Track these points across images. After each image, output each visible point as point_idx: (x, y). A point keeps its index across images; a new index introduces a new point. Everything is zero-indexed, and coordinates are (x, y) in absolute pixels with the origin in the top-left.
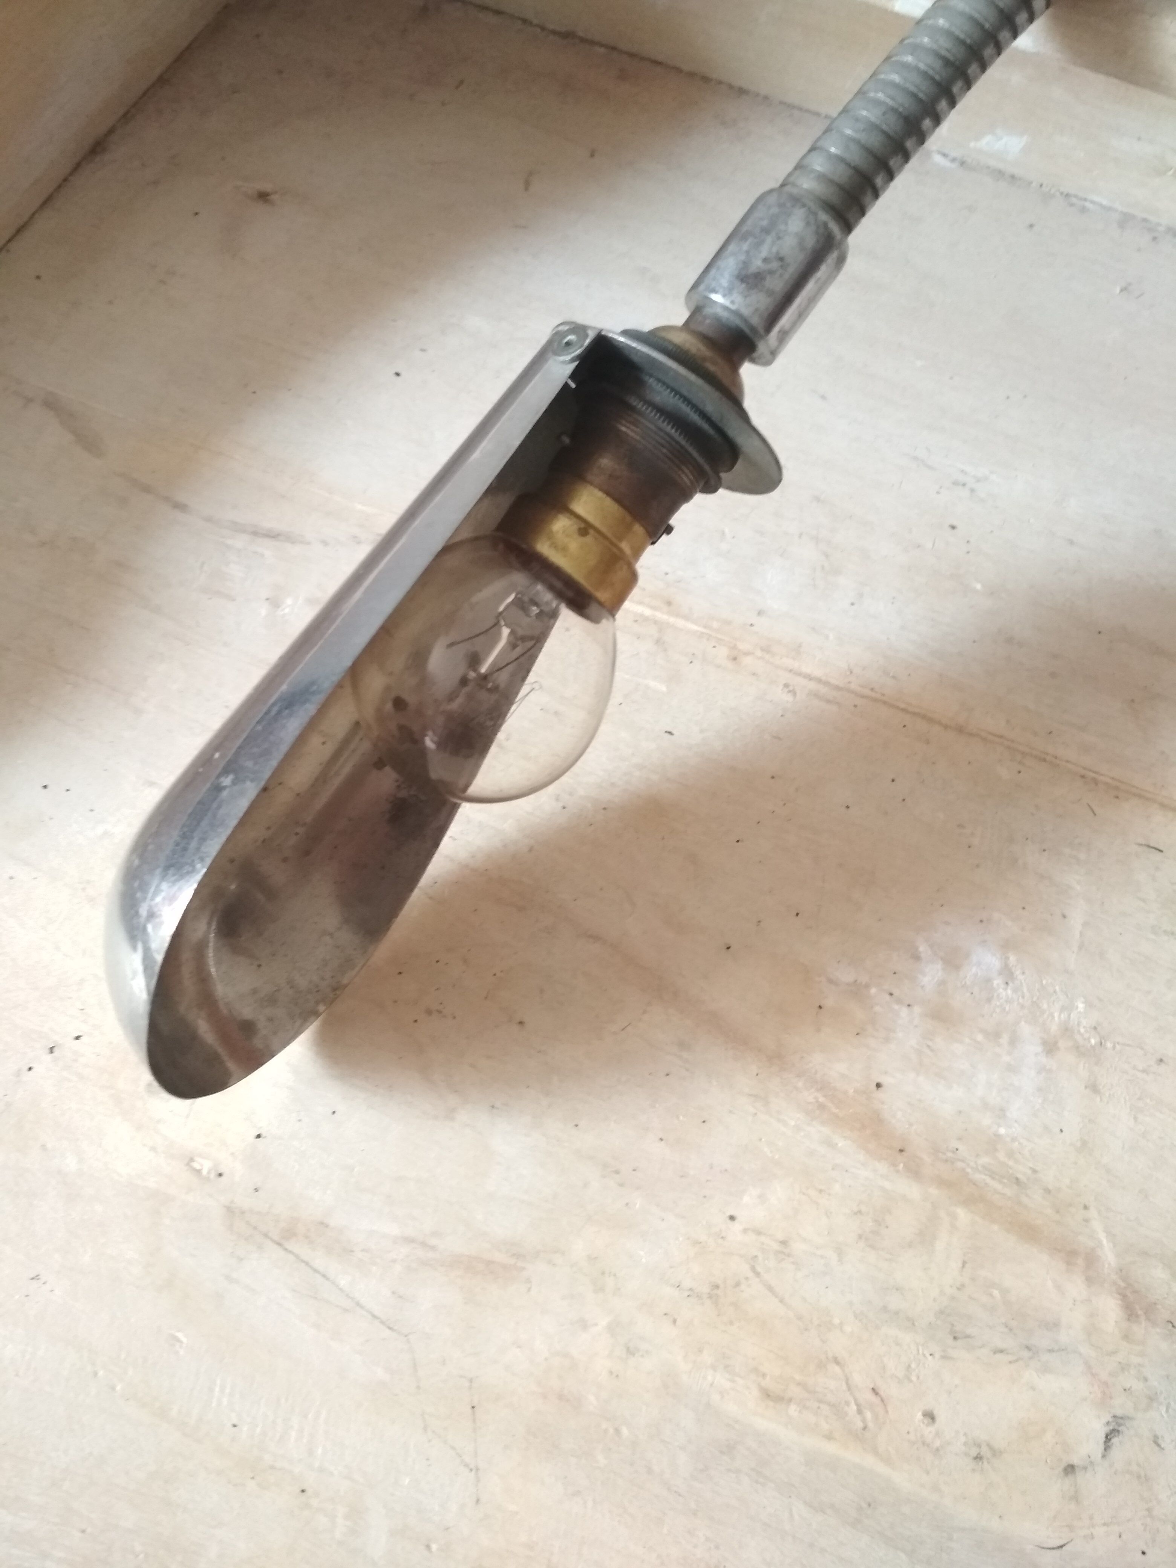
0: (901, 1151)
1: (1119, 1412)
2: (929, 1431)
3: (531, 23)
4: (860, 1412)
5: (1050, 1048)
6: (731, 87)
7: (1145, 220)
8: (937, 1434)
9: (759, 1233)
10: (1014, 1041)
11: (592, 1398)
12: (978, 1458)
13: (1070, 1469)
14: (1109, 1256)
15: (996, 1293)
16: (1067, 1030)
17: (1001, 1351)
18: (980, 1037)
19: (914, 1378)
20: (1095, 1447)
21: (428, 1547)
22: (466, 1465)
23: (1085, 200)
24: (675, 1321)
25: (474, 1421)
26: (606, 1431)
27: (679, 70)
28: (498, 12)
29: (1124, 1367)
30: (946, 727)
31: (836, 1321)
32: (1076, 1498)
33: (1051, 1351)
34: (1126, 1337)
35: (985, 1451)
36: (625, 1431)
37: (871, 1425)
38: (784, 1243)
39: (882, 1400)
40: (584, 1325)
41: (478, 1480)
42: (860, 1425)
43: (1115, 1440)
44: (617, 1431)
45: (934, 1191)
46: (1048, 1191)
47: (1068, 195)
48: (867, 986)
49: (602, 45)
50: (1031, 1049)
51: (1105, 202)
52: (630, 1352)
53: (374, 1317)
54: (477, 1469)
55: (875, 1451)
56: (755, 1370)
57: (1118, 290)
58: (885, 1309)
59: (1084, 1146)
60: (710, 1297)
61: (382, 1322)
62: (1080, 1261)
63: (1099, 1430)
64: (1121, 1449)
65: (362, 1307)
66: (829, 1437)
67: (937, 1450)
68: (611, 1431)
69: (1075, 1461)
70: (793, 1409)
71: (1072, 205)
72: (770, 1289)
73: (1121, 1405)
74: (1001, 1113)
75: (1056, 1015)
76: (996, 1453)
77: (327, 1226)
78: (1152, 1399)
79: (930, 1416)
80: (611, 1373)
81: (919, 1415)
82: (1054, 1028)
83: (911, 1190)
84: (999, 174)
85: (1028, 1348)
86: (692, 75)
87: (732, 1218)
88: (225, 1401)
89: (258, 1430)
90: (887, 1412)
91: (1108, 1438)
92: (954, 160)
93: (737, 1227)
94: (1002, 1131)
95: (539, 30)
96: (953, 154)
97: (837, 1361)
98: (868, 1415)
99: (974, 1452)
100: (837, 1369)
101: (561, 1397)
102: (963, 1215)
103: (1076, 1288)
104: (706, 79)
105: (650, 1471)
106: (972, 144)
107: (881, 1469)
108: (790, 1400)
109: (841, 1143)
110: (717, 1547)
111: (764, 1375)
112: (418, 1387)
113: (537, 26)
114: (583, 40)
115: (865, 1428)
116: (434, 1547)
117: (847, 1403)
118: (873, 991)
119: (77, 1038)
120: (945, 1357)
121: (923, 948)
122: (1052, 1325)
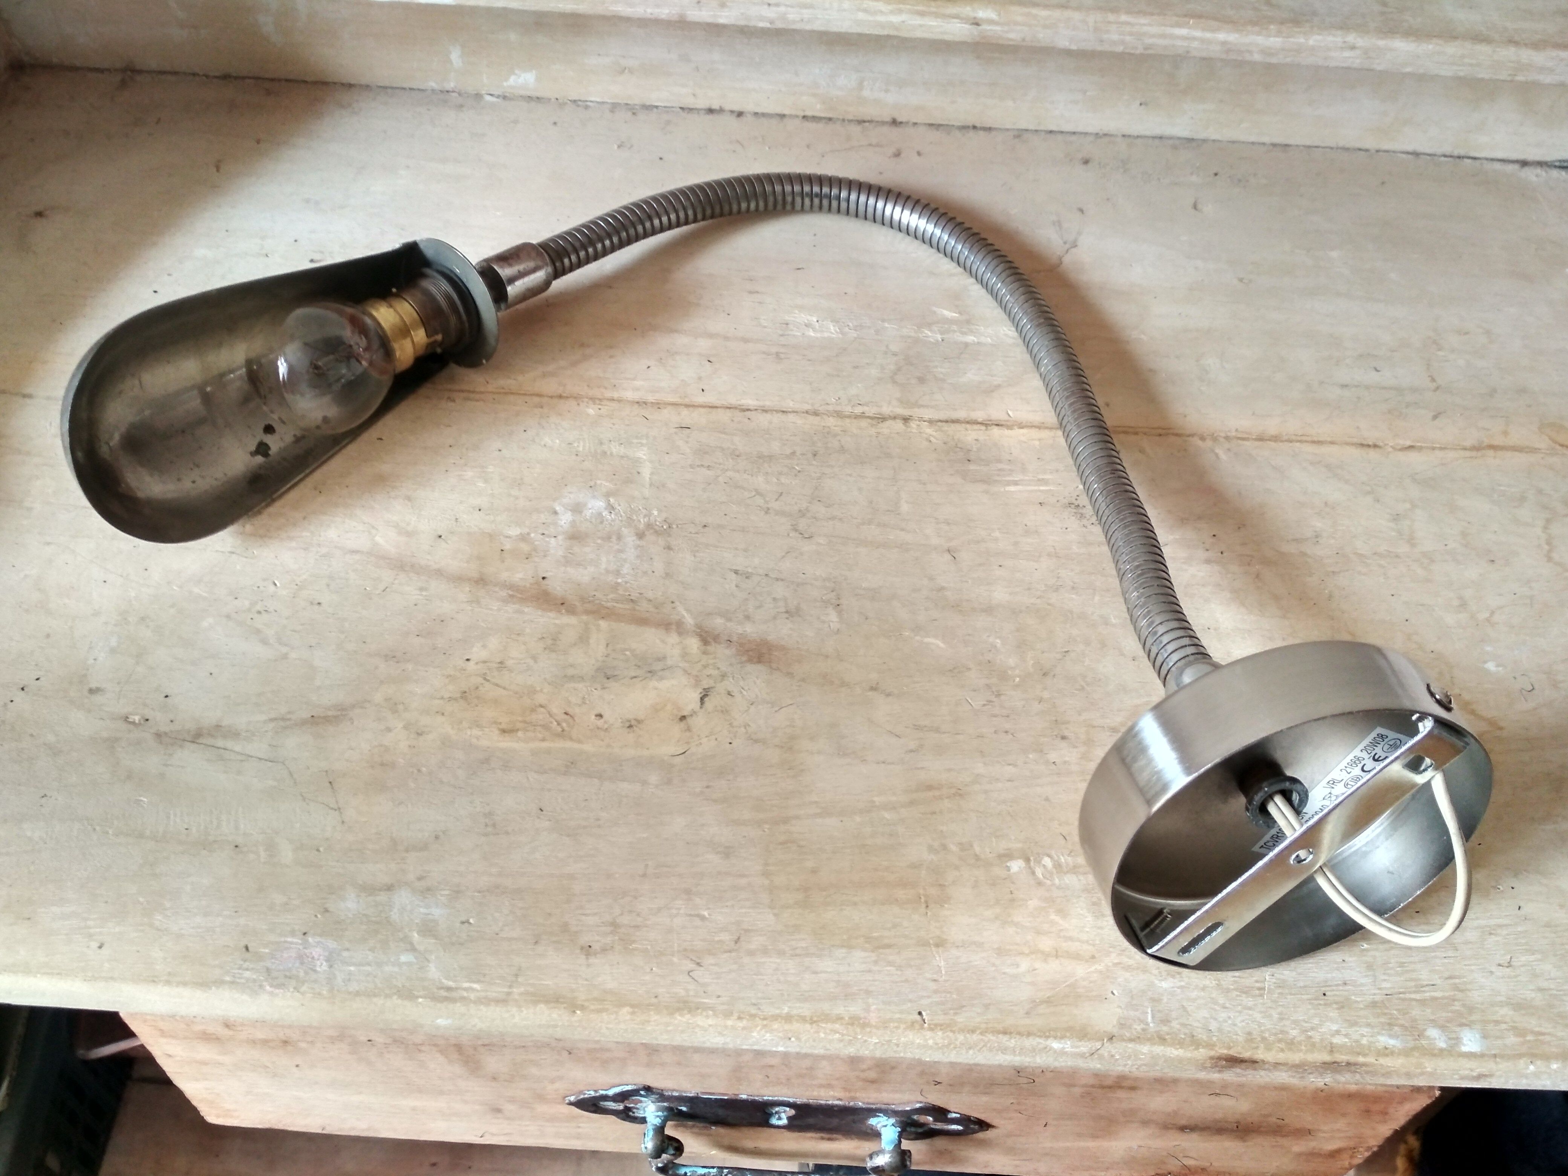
0: (562, 604)
1: (706, 687)
2: (600, 723)
4: (559, 724)
5: (641, 536)
6: (343, 84)
7: (627, 104)
8: (605, 722)
9: (485, 662)
10: (619, 538)
11: (401, 760)
12: (630, 726)
13: (683, 718)
14: (689, 620)
15: (628, 653)
16: (649, 526)
17: (635, 677)
18: (599, 541)
19: (588, 702)
20: (695, 704)
21: (318, 850)
22: (332, 809)
23: (587, 101)
24: (443, 714)
25: (333, 788)
26: (412, 772)
27: (305, 82)
29: (705, 667)
30: (551, 397)
31: (538, 689)
32: (689, 729)
33: (663, 670)
34: (705, 653)
35: (633, 723)
36: (424, 769)
37: (566, 728)
38: (501, 663)
39: (571, 716)
40: (389, 730)
41: (341, 813)
42: (560, 729)
43: (706, 699)
44: (419, 771)
45: (584, 617)
46: (649, 600)
47: (575, 101)
48: (528, 534)
49: (249, 78)
50: (630, 539)
51: (598, 100)
52: (419, 734)
53: (260, 759)
54: (339, 809)
55: (571, 739)
56: (495, 723)
57: (616, 147)
58: (565, 676)
59: (668, 575)
60: (462, 697)
61: (266, 760)
62: (674, 627)
63: (696, 696)
64: (709, 703)
65: (251, 757)
66: (543, 740)
67: (607, 729)
68: (416, 771)
69: (685, 714)
70: (520, 734)
71: (578, 106)
72: (497, 685)
73: (706, 683)
74: (618, 573)
75: (642, 520)
76: (639, 722)
77: (221, 726)
78: (724, 676)
79: (600, 716)
80: (410, 746)
81: (593, 717)
82: (642, 526)
83: (572, 620)
84: (530, 98)
85: (650, 672)
86: (315, 83)
87: (468, 660)
88: (178, 820)
89: (202, 827)
90: (574, 720)
91: (702, 699)
92: (498, 97)
93: (471, 663)
94: (620, 581)
96: (496, 93)
97: (541, 706)
98: (564, 725)
99: (627, 724)
100: (542, 709)
101: (382, 764)
102: (603, 624)
103: (673, 638)
104: (325, 84)
105: (442, 782)
106: (505, 84)
107: (576, 746)
108: (518, 730)
109: (526, 610)
110: (488, 804)
111: (500, 723)
112: (295, 783)
115: (563, 730)
116: (321, 849)
117: (551, 723)
118: (532, 535)
119: (37, 679)
120: (604, 688)
121: (558, 508)
122: (662, 659)
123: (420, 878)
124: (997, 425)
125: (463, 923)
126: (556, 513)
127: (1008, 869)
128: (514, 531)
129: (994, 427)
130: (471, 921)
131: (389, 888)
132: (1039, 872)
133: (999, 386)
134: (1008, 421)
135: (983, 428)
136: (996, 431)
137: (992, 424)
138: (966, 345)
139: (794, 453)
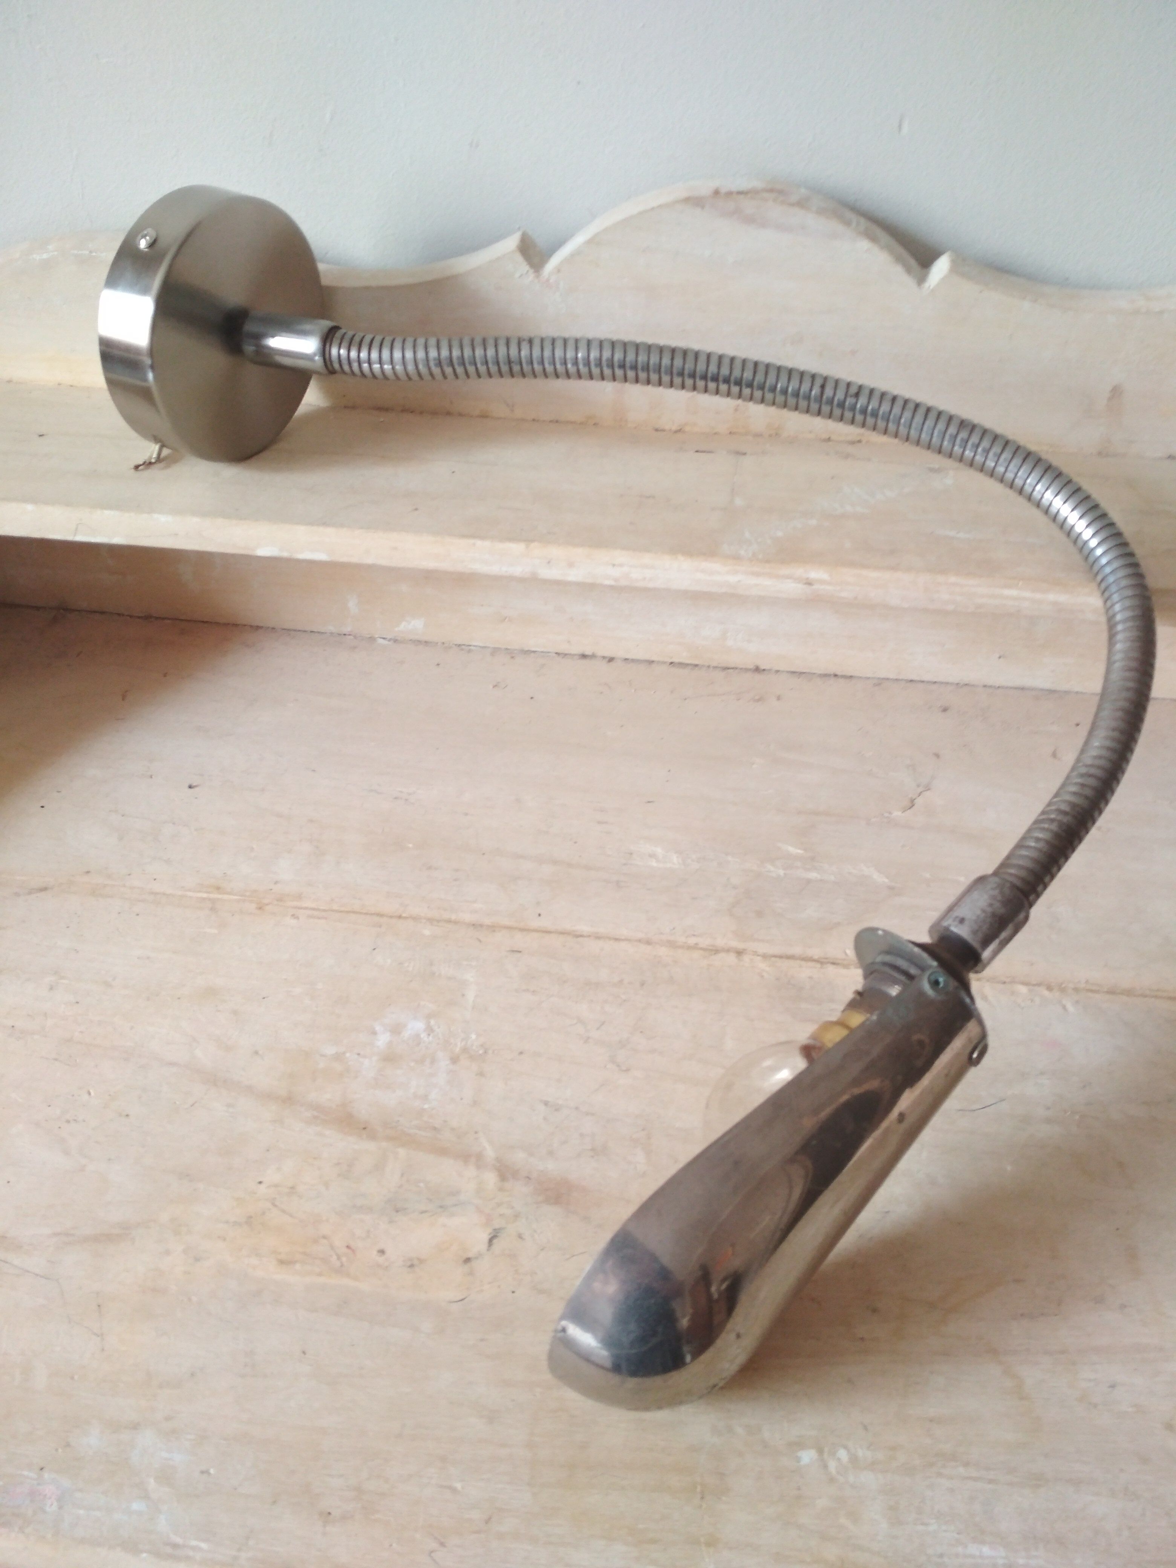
0: (364, 1128)
1: (497, 1227)
2: (381, 1260)
3: (123, 615)
4: (339, 1258)
5: (454, 1060)
6: (251, 626)
7: (507, 649)
8: (387, 1259)
9: (276, 1186)
10: (433, 1061)
11: (173, 1287)
12: (412, 1266)
13: (468, 1260)
14: (490, 1153)
15: (422, 1185)
16: (465, 1050)
17: (425, 1212)
18: (412, 1064)
19: (372, 1236)
20: (482, 1246)
21: (72, 1378)
22: (95, 1334)
23: (470, 645)
24: (224, 1239)
25: (100, 1312)
26: (182, 1301)
27: (217, 624)
28: (102, 613)
29: (499, 1205)
30: (391, 917)
31: (325, 1218)
32: (471, 1273)
33: (456, 1205)
34: (501, 1189)
35: (416, 1262)
36: (194, 1299)
37: (345, 1264)
38: (293, 1188)
39: (353, 1250)
40: (168, 1253)
41: (103, 1340)
42: (339, 1265)
43: (495, 1241)
44: (190, 1299)
45: (384, 1144)
46: (453, 1129)
47: (459, 645)
48: (344, 1053)
49: (169, 619)
50: (444, 1063)
51: (481, 644)
52: (197, 1259)
53: (37, 1275)
54: (102, 1335)
55: (348, 1276)
56: (274, 1252)
57: (491, 687)
58: (354, 1206)
59: (475, 1103)
60: (247, 1222)
61: (41, 1277)
62: (473, 1159)
63: (485, 1237)
64: (497, 1245)
65: (28, 1272)
66: (320, 1274)
67: (387, 1267)
68: (186, 1300)
69: (470, 1255)
70: (298, 1266)
71: (462, 649)
72: (284, 1211)
73: (497, 1223)
74: (425, 1098)
75: (459, 1044)
76: (421, 1261)
77: (6, 1237)
78: (517, 1216)
79: (382, 1252)
80: (185, 1272)
81: (375, 1253)
82: (457, 1050)
83: (371, 1146)
84: (418, 642)
85: (441, 1207)
86: (226, 625)
87: (260, 1183)
90: (355, 1255)
91: (490, 1241)
92: (390, 640)
93: (263, 1186)
94: (426, 1106)
95: (129, 617)
96: (389, 637)
97: (324, 1237)
98: (344, 1259)
99: (409, 1263)
100: (325, 1241)
101: (154, 1290)
102: (402, 1152)
103: (471, 1171)
104: (236, 625)
105: (209, 1314)
106: (397, 629)
107: (352, 1283)
108: (296, 1262)
109: (328, 1133)
110: (251, 1342)
111: (280, 1253)
112: (65, 1303)
113: (128, 616)
114: (157, 618)
115: (342, 1265)
116: (76, 1377)
117: (331, 1256)
118: (348, 1055)
120: (391, 1222)
121: (378, 1028)
122: (456, 1193)
123: (168, 1419)
124: (833, 963)
125: (202, 1473)
126: (374, 1033)
127: (798, 1460)
128: (330, 1050)
129: (829, 965)
130: (212, 1471)
131: (135, 1426)
132: (832, 1465)
133: (839, 924)
134: (844, 960)
135: (818, 965)
136: (831, 969)
137: (828, 963)
138: (809, 881)
139: (621, 981)
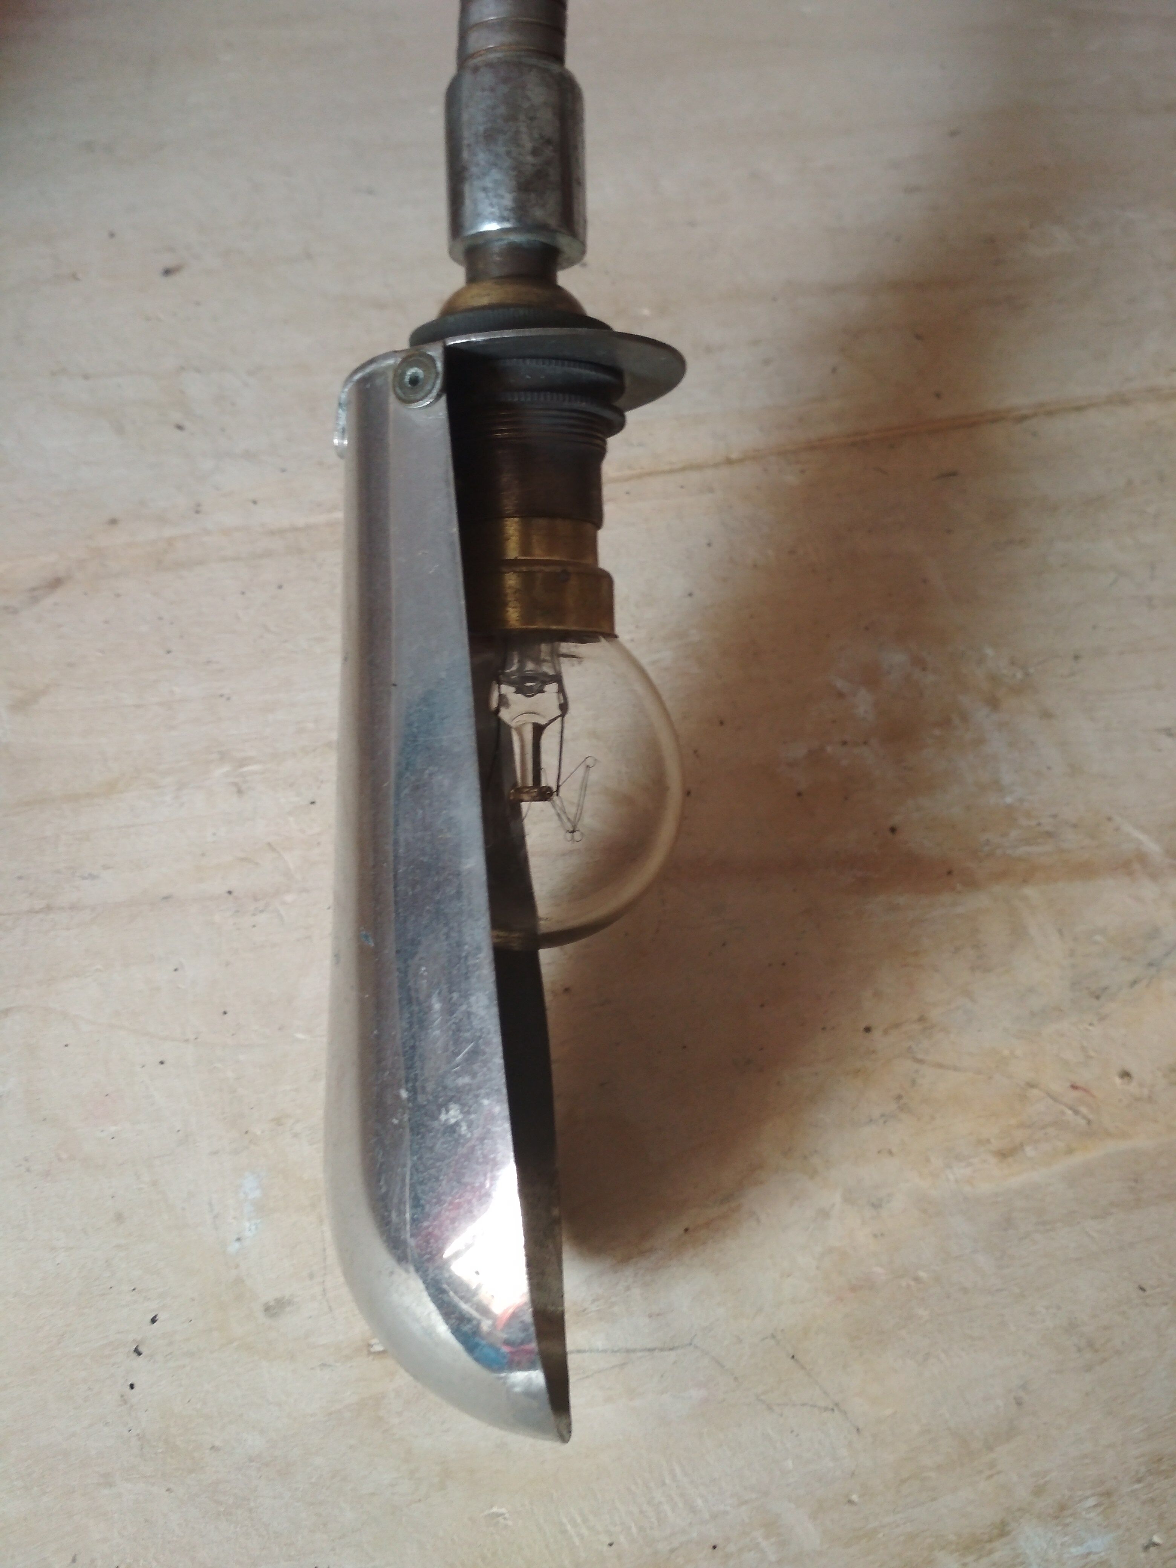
0: (949, 873)
2: (1133, 1088)
4: (1076, 1112)
5: (992, 703)
8: (1141, 1085)
9: (897, 1027)
10: (964, 717)
11: (878, 1270)
14: (1152, 847)
15: (1098, 938)
17: (1135, 982)
18: (937, 732)
19: (1092, 1054)
21: (850, 1502)
22: (826, 1409)
24: (890, 1153)
25: (803, 1368)
26: (909, 1286)
30: (716, 466)
31: (1006, 1052)
33: (1167, 954)
36: (922, 1274)
37: (1091, 1116)
38: (921, 1020)
39: (1085, 1090)
40: (824, 1214)
41: (845, 1413)
42: (1083, 1122)
44: (917, 1279)
45: (997, 889)
46: (1075, 826)
48: (821, 749)
50: (982, 714)
52: (876, 1206)
53: (650, 1350)
54: (837, 1405)
55: (1109, 1135)
56: (981, 1142)
58: (1033, 1014)
59: (1074, 769)
60: (901, 1109)
61: (662, 1350)
62: (1136, 866)
65: (634, 1351)
66: (1070, 1151)
67: (1149, 1097)
68: (912, 1283)
70: (1029, 1151)
72: (939, 1066)
74: (997, 785)
75: (977, 671)
79: (1126, 1075)
80: (875, 1236)
81: (1118, 1081)
82: (984, 684)
83: (980, 901)
85: (1151, 965)
87: (866, 1030)
88: (584, 1531)
89: (634, 1530)
90: (1093, 1096)
93: (875, 1035)
94: (1008, 800)
97: (1031, 1085)
98: (1084, 1110)
100: (1035, 1092)
101: (853, 1289)
102: (1031, 892)
103: (1149, 890)
105: (965, 1290)
107: (1124, 1145)
108: (1022, 1145)
109: (902, 900)
110: (1059, 1308)
111: (988, 1141)
112: (736, 1379)
115: (1089, 1122)
116: (855, 1497)
117: (1063, 1113)
118: (829, 749)
119: (154, 1320)
120: (1102, 1018)
121: (840, 684)
122: (1154, 933)
123: (1039, 1491)
125: (1146, 1548)
126: (841, 695)
128: (799, 751)
130: (1156, 1539)
131: (1002, 1530)
139: (1130, 483)
